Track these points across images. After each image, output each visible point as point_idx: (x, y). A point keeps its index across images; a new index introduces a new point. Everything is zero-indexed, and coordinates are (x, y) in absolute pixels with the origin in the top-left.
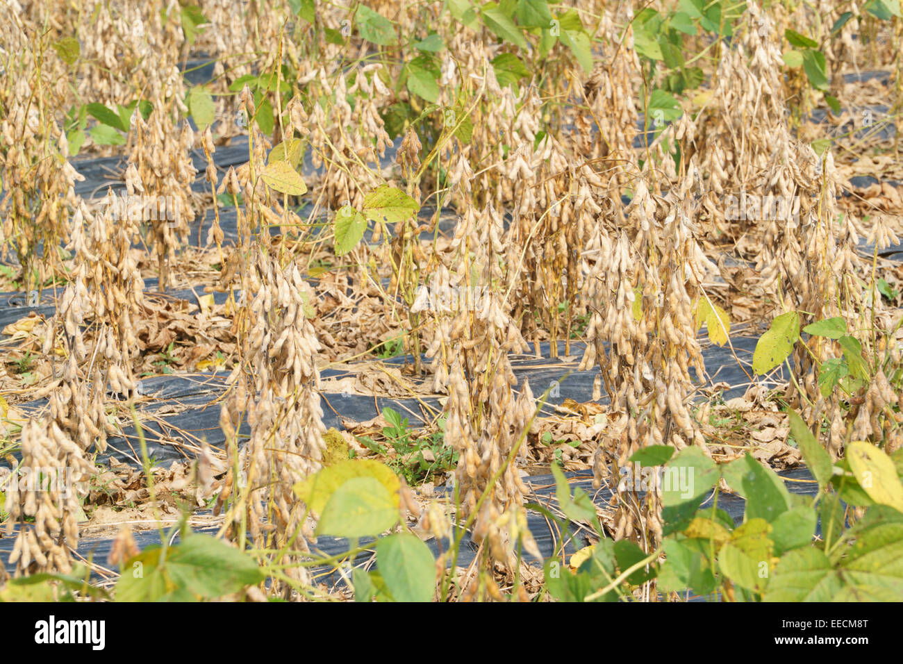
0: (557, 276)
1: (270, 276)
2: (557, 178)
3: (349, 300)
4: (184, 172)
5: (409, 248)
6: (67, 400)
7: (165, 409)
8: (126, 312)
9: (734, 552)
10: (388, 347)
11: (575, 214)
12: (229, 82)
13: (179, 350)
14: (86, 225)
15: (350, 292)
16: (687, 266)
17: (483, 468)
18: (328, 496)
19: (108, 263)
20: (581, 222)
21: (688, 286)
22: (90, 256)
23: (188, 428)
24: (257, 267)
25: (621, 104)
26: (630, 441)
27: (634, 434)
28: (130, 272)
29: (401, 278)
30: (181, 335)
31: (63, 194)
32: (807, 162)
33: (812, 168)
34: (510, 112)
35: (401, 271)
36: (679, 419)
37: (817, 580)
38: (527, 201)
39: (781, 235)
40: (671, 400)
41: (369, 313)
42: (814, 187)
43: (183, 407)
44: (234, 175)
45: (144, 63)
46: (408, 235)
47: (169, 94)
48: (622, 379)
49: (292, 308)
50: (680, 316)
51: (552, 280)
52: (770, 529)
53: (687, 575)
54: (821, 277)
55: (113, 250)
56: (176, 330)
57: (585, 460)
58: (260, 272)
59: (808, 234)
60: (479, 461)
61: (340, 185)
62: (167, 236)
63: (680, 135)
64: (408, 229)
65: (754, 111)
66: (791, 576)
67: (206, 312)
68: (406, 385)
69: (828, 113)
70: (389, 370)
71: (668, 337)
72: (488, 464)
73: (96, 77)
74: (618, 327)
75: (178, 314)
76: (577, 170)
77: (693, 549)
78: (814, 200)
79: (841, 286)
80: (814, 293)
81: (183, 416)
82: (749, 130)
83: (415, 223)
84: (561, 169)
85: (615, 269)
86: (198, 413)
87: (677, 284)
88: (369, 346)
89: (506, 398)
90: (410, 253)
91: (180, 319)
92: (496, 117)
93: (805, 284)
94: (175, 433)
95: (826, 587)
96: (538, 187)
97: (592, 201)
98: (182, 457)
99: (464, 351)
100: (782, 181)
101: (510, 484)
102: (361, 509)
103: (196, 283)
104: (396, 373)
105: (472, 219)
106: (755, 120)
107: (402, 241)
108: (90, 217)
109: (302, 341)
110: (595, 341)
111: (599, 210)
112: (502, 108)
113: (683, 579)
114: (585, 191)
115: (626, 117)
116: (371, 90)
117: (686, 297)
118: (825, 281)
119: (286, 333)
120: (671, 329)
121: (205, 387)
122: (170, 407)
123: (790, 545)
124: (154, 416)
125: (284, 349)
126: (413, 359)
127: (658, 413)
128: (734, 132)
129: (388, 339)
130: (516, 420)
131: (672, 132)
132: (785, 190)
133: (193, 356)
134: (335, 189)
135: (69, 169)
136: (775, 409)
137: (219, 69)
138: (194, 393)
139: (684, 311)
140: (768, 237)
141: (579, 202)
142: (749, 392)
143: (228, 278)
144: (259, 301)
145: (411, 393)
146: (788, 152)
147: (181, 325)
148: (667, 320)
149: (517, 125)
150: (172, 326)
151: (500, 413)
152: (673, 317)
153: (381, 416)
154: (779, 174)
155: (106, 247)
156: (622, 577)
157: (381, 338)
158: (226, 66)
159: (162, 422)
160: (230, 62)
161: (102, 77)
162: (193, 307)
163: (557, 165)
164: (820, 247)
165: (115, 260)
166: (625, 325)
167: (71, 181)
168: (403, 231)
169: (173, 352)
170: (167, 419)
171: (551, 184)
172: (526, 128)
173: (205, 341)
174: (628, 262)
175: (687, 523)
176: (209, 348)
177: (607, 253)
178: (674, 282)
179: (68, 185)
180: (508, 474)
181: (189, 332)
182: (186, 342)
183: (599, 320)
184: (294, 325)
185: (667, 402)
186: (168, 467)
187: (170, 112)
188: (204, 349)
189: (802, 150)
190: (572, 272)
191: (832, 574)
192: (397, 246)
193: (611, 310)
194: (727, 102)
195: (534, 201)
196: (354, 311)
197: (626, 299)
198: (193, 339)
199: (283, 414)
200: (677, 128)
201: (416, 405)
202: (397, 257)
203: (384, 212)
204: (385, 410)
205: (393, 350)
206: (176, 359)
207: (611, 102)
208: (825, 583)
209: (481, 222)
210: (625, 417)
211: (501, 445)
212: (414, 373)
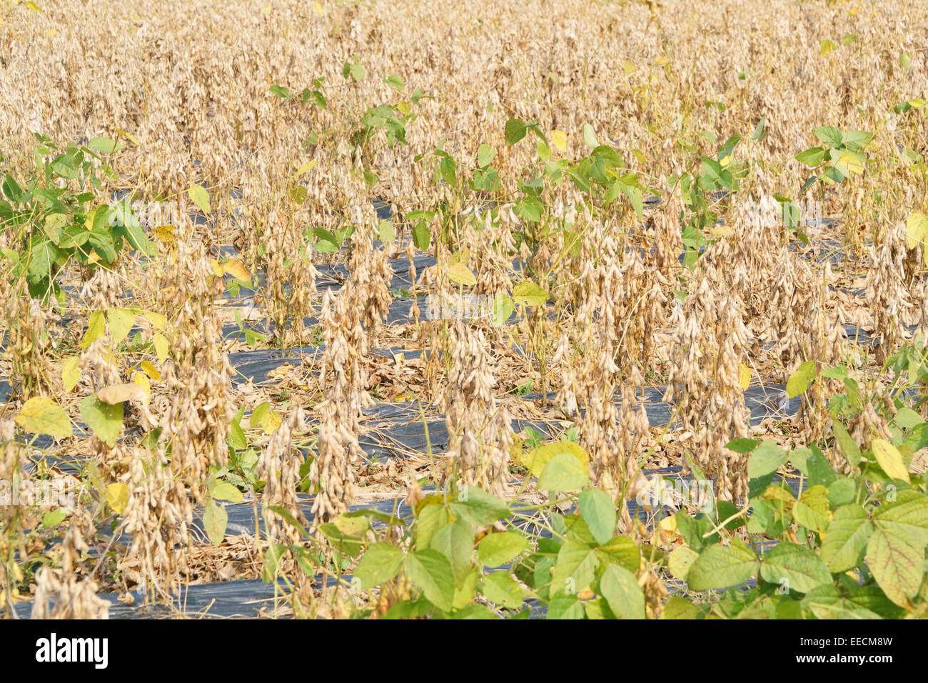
0: (637, 343)
1: (463, 335)
2: (639, 278)
3: (493, 358)
4: (386, 272)
5: (541, 323)
6: (334, 412)
7: (381, 425)
8: (356, 360)
9: (803, 507)
10: (520, 390)
11: (651, 302)
12: (400, 216)
13: (383, 388)
14: (331, 303)
15: (493, 353)
16: (735, 334)
17: (613, 459)
18: (543, 465)
19: (345, 329)
20: (654, 308)
21: (735, 347)
22: (334, 323)
23: (397, 437)
24: (455, 330)
25: (672, 232)
26: (707, 444)
27: (710, 440)
28: (359, 333)
29: (535, 343)
30: (384, 379)
31: (307, 285)
32: (801, 271)
33: (805, 275)
34: (599, 237)
35: (535, 337)
36: (740, 430)
37: (858, 525)
38: (618, 293)
39: (784, 320)
40: (736, 417)
41: (506, 367)
42: (806, 288)
43: (393, 424)
44: (428, 273)
45: (352, 202)
46: (540, 314)
47: (367, 222)
48: (691, 408)
49: (478, 356)
50: (730, 366)
51: (634, 346)
52: (827, 491)
53: (766, 523)
54: (821, 344)
55: (349, 320)
56: (380, 375)
57: (657, 463)
58: (457, 333)
59: (812, 316)
60: (610, 455)
61: (487, 283)
62: (373, 314)
63: (719, 252)
64: (540, 310)
65: (759, 240)
66: (843, 522)
67: (399, 365)
68: (538, 412)
69: (796, 245)
70: (526, 403)
71: (722, 380)
72: (616, 457)
73: (314, 212)
74: (690, 373)
75: (382, 365)
76: (652, 273)
77: (770, 506)
78: (806, 297)
79: (834, 350)
80: (816, 355)
81: (393, 429)
82: (756, 251)
83: (544, 306)
84: (641, 272)
85: (688, 335)
86: (403, 427)
87: (728, 345)
88: (507, 388)
89: (628, 414)
90: (541, 326)
91: (384, 369)
92: (590, 239)
93: (810, 349)
94: (389, 440)
95: (864, 529)
96: (625, 284)
97: (661, 294)
98: (394, 456)
99: (587, 387)
100: (785, 284)
101: (631, 470)
102: (564, 473)
103: (391, 345)
104: (531, 405)
105: (594, 301)
106: (760, 245)
107: (535, 318)
108: (334, 298)
109: (484, 378)
110: (674, 382)
111: (666, 300)
112: (594, 233)
113: (763, 526)
114: (657, 287)
115: (675, 241)
116: (508, 221)
117: (735, 355)
118: (824, 347)
119: (474, 373)
120: (724, 376)
121: (406, 412)
122: (384, 424)
123: (838, 503)
124: (375, 429)
125: (472, 384)
126: (541, 396)
127: (726, 426)
128: (746, 253)
129: (521, 384)
130: (636, 428)
131: (714, 250)
132: (787, 290)
133: (392, 393)
134: (484, 285)
135: (312, 268)
136: (781, 433)
137: (394, 208)
138: (398, 415)
139: (733, 364)
140: (775, 320)
141: (653, 295)
142: (764, 422)
143: (422, 341)
144: (457, 352)
145: (542, 418)
146: (789, 265)
147: (384, 372)
148: (722, 369)
149: (603, 245)
150: (378, 373)
151: (625, 424)
152: (726, 368)
153: (524, 432)
154: (784, 279)
155: (344, 318)
156: (722, 525)
157: (516, 383)
158: (399, 207)
159: (380, 433)
160: (401, 203)
161: (317, 212)
162: (391, 361)
163: (639, 269)
164: (821, 324)
165: (350, 326)
166: (694, 372)
167: (313, 276)
168: (537, 312)
169: (379, 390)
170: (383, 431)
171: (634, 282)
172: (609, 247)
173: (400, 383)
174: (697, 331)
175: (764, 489)
176: (402, 388)
177: (683, 325)
178: (727, 344)
179: (311, 279)
180: (630, 464)
181: (389, 377)
182: (387, 384)
183: (676, 369)
184: (479, 368)
185: (733, 419)
186: (385, 462)
187: (368, 234)
188: (400, 388)
189: (798, 263)
190: (647, 340)
191: (867, 521)
192: (532, 321)
193: (685, 362)
194: (741, 234)
195: (623, 293)
196: (496, 366)
197: (695, 355)
198: (391, 382)
199: (487, 420)
200: (718, 247)
201: (545, 426)
202: (532, 328)
203: (526, 299)
204: (526, 428)
205: (523, 391)
206: (381, 394)
207: (665, 231)
208: (863, 527)
209: (601, 303)
210: (705, 429)
211: (625, 445)
212: (542, 405)
